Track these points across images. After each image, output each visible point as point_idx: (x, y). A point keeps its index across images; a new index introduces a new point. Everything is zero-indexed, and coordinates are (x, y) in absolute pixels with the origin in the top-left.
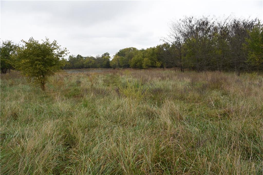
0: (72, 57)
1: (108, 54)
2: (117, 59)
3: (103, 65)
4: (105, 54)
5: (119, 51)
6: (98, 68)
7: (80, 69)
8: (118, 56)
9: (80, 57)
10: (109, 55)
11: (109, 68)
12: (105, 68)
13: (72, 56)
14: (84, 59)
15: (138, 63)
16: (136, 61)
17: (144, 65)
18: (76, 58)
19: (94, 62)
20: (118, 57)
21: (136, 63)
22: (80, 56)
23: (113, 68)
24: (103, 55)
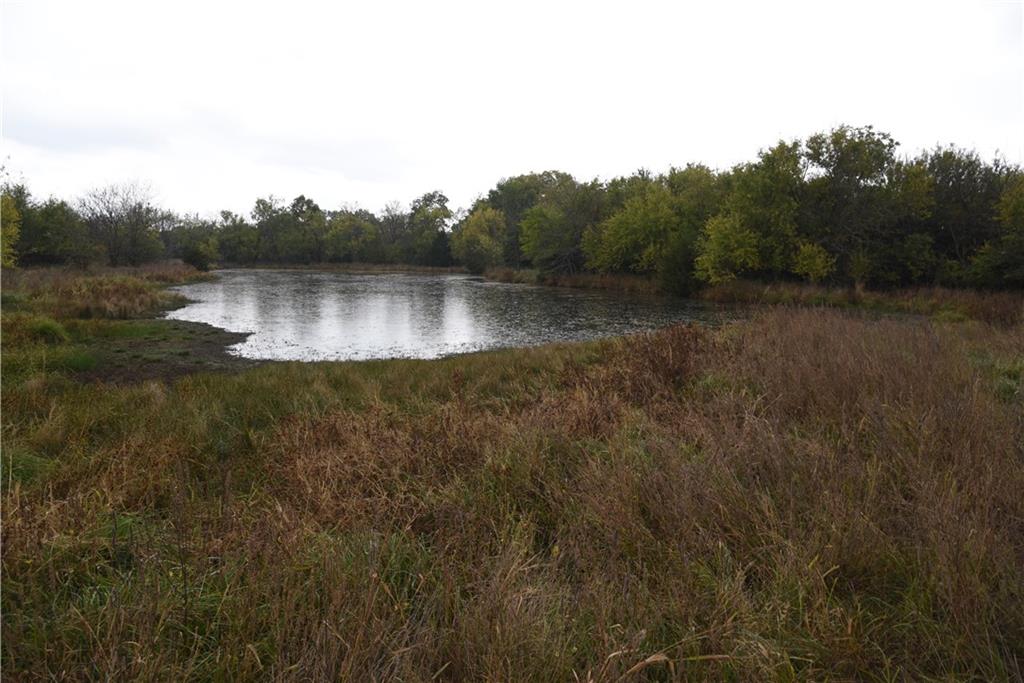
0: (270, 207)
1: (443, 200)
2: (488, 221)
3: (418, 250)
4: (429, 199)
5: (495, 188)
6: (392, 262)
7: (307, 264)
8: (489, 210)
9: (309, 207)
10: (446, 205)
11: (448, 266)
12: (427, 265)
13: (268, 200)
14: (328, 218)
15: (645, 247)
16: (634, 231)
17: (705, 262)
18: (288, 214)
19: (370, 233)
20: (490, 213)
21: (637, 247)
22: (310, 202)
23: (464, 268)
24: (418, 201)
